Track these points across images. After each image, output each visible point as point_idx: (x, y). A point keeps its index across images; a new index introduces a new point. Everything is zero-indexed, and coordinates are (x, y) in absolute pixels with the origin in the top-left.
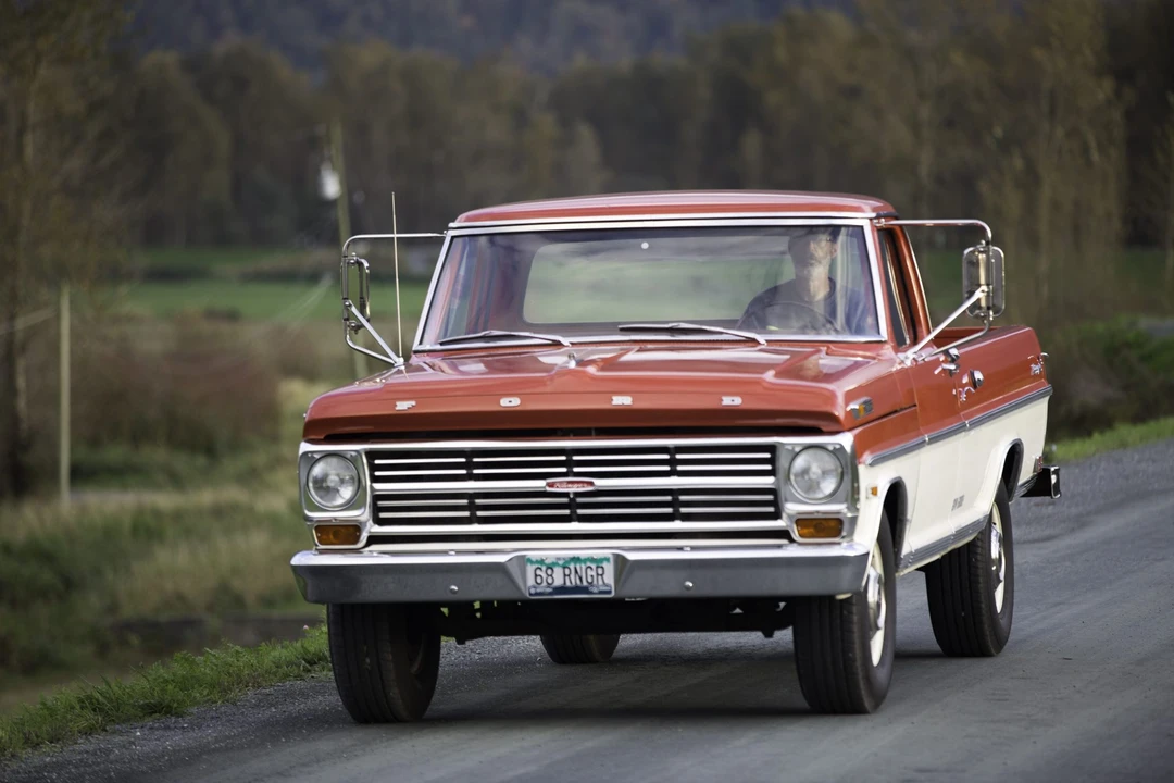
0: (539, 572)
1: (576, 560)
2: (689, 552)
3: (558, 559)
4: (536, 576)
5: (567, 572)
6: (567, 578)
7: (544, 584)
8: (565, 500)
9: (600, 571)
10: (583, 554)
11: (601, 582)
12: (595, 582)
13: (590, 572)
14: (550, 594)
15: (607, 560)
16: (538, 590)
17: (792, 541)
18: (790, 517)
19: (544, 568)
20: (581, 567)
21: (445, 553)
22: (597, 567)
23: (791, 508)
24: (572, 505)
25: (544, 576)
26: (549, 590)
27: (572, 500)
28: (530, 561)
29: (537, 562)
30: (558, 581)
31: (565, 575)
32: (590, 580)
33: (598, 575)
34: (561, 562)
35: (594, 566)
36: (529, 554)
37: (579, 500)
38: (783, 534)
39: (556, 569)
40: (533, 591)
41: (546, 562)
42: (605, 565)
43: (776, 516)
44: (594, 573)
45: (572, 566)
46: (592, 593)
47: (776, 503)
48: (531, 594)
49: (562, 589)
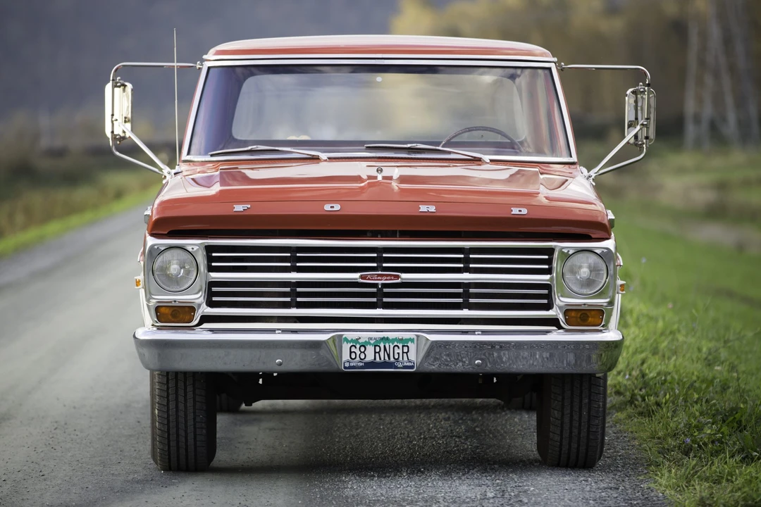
0: (353, 349)
1: (386, 339)
2: (478, 335)
3: (371, 339)
4: (351, 352)
5: (378, 350)
6: (377, 355)
7: (358, 359)
8: (374, 290)
9: (406, 350)
10: (391, 335)
11: (405, 359)
12: (401, 359)
13: (397, 350)
14: (362, 367)
15: (412, 340)
16: (352, 364)
17: (560, 327)
18: (560, 308)
19: (358, 346)
20: (390, 346)
21: (273, 331)
22: (403, 346)
23: (561, 301)
24: (380, 294)
25: (358, 353)
26: (361, 364)
27: (380, 290)
28: (346, 340)
29: (352, 341)
30: (370, 357)
31: (375, 352)
32: (396, 357)
33: (403, 352)
34: (372, 342)
35: (400, 346)
36: (346, 334)
37: (386, 290)
38: (554, 322)
39: (368, 347)
40: (347, 365)
41: (360, 341)
42: (410, 344)
43: (548, 307)
44: (400, 351)
45: (382, 345)
46: (396, 367)
47: (549, 297)
48: (345, 368)
49: (372, 364)
